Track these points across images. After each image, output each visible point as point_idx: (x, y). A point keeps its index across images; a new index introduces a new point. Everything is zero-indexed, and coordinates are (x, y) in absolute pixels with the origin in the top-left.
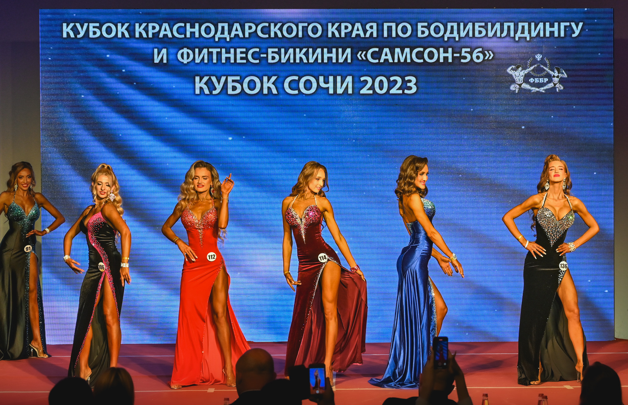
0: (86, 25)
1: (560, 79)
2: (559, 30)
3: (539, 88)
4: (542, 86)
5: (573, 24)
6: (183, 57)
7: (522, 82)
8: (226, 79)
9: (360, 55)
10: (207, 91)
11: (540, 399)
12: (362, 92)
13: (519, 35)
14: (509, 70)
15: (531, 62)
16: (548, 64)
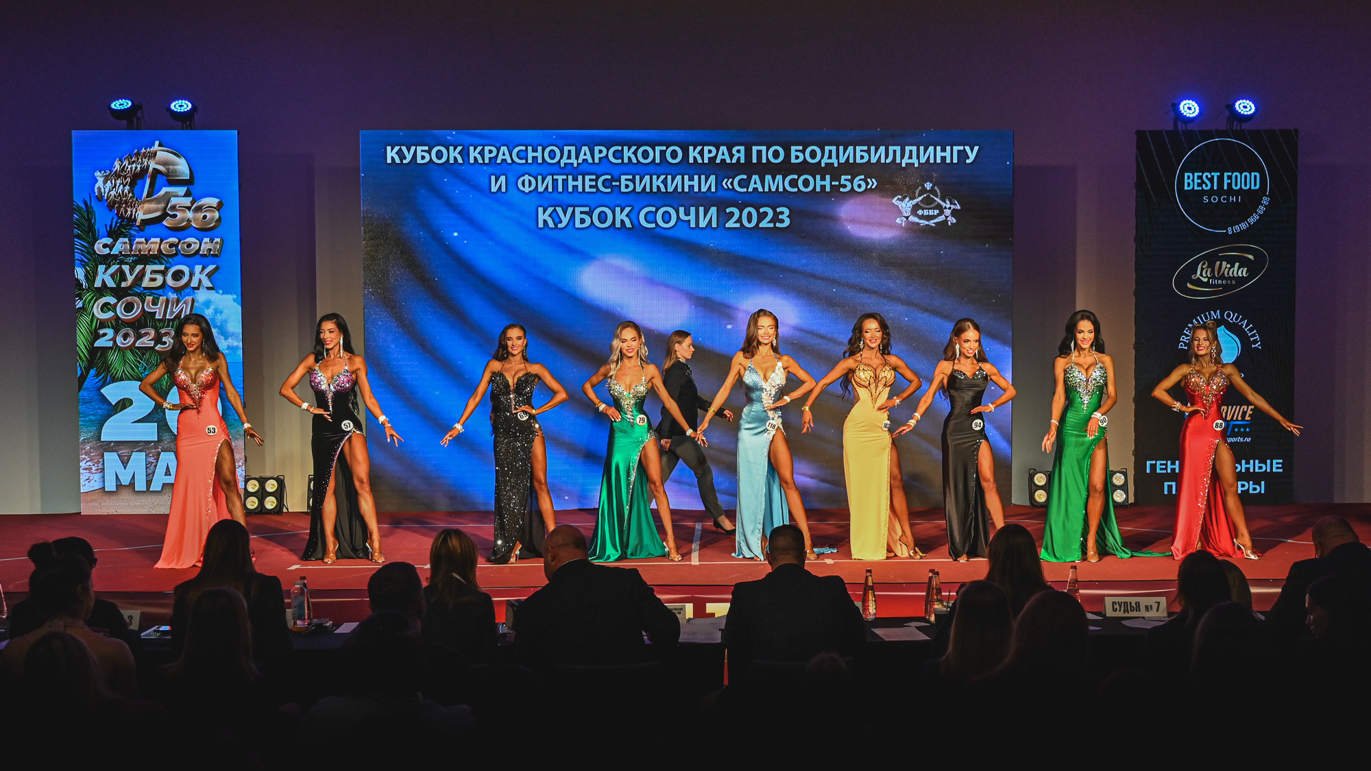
0: (413, 148)
1: (952, 211)
2: (950, 154)
3: (928, 221)
4: (933, 219)
5: (967, 148)
6: (524, 186)
7: (910, 214)
8: (574, 211)
9: (726, 183)
10: (551, 225)
11: (930, 575)
12: (727, 225)
13: (905, 161)
14: (894, 200)
15: (920, 192)
16: (939, 194)
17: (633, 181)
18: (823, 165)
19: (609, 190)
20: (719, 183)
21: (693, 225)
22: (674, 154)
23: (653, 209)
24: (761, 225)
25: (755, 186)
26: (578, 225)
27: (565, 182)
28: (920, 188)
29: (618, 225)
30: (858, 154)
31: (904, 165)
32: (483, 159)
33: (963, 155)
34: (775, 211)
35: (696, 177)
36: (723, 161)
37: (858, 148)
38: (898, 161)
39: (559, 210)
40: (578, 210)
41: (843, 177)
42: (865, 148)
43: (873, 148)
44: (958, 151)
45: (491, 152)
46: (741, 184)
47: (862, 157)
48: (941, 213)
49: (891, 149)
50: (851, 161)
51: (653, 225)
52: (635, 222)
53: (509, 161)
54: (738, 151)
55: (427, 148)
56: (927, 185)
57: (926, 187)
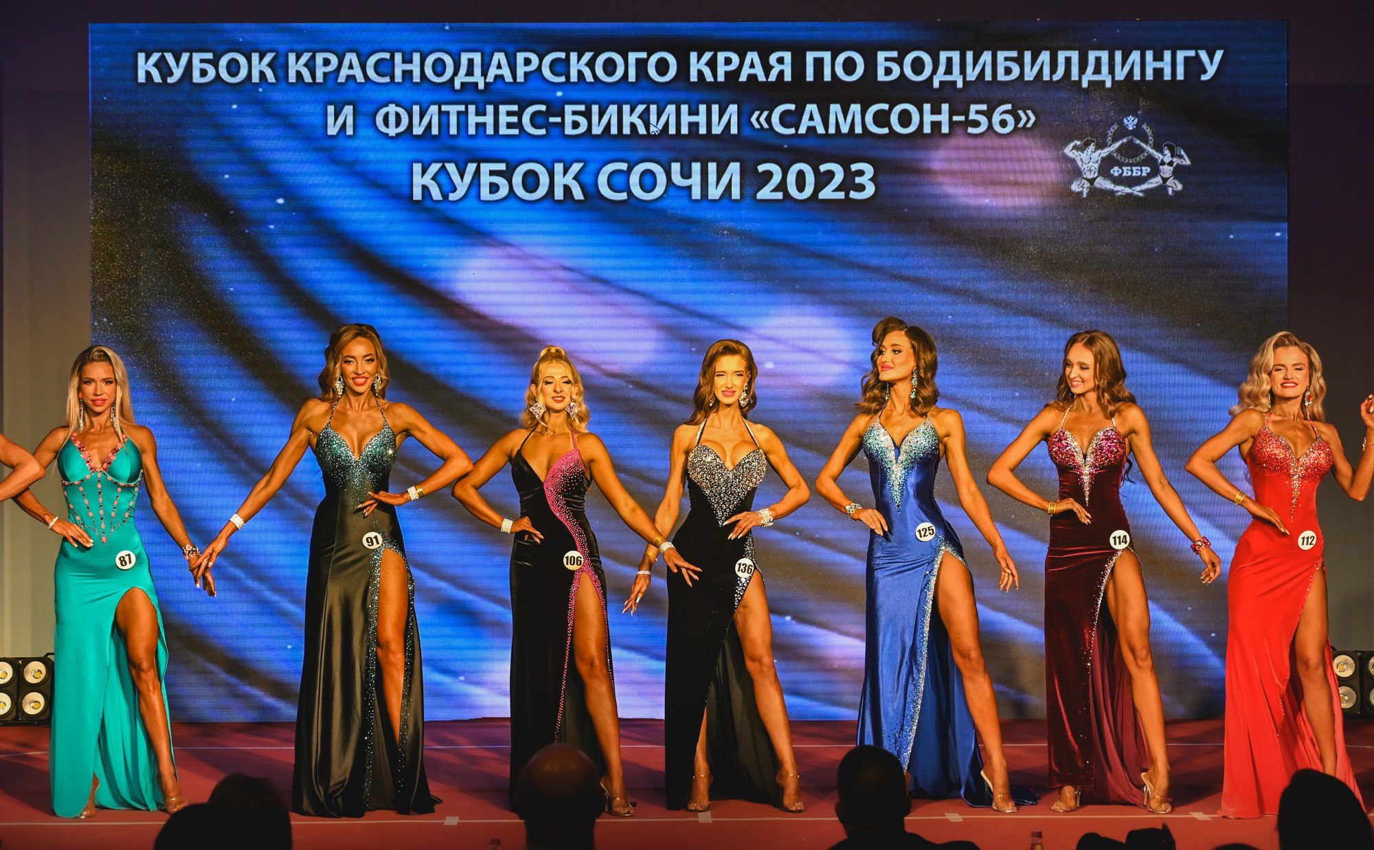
0: (185, 58)
1: (1174, 169)
2: (1173, 65)
3: (1130, 186)
4: (1139, 184)
5: (1204, 55)
6: (386, 125)
7: (1096, 175)
8: (477, 172)
9: (757, 119)
10: (436, 195)
12: (761, 195)
13: (1089, 76)
14: (1068, 151)
15: (1115, 133)
16: (1150, 138)
17: (587, 114)
18: (936, 85)
19: (543, 132)
20: (743, 117)
21: (696, 193)
22: (662, 67)
23: (624, 166)
24: (823, 195)
25: (811, 124)
26: (485, 194)
27: (462, 118)
28: (1116, 126)
29: (559, 194)
30: (1001, 64)
31: (1085, 85)
32: (313, 74)
33: (1194, 66)
34: (847, 169)
35: (703, 108)
36: (752, 77)
37: (1001, 55)
38: (1075, 77)
39: (451, 167)
40: (486, 168)
41: (973, 108)
42: (1014, 54)
43: (1028, 55)
44: (1186, 59)
45: (327, 62)
46: (785, 119)
47: (1008, 71)
48: (1155, 172)
50: (988, 77)
51: (624, 196)
52: (591, 189)
53: (360, 79)
54: (780, 61)
55: (210, 56)
56: (1129, 121)
57: (1127, 125)
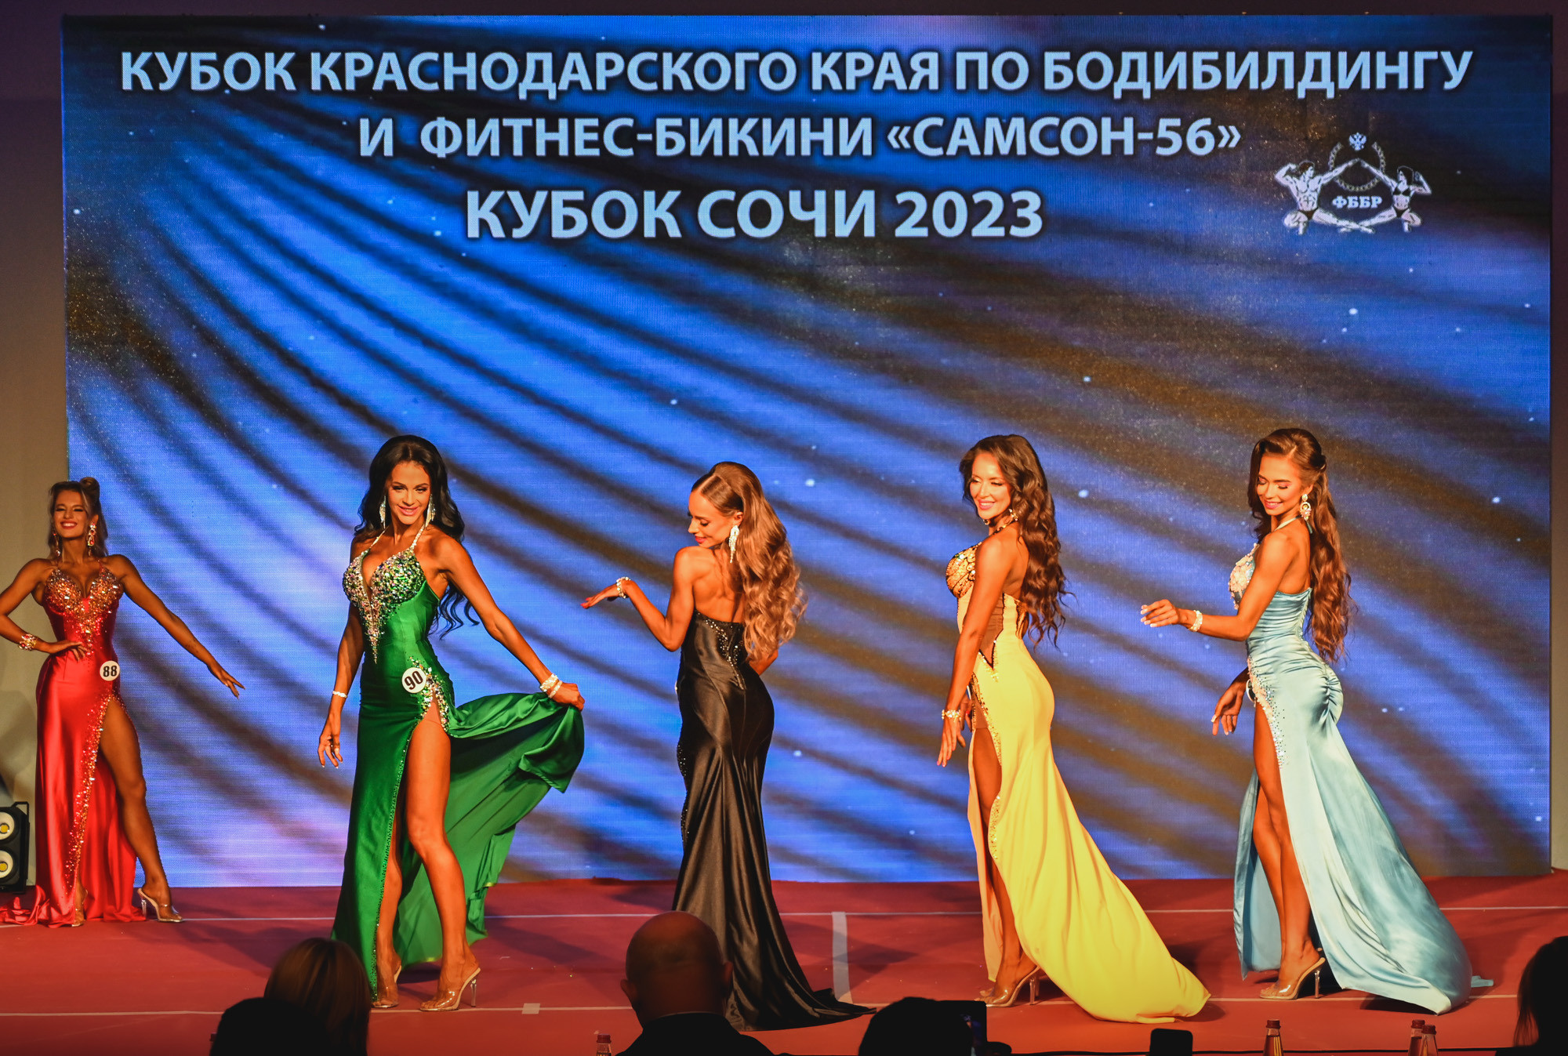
0: (181, 57)
1: (1412, 199)
2: (1408, 70)
3: (1357, 221)
4: (1367, 218)
6: (434, 142)
7: (1315, 206)
8: (549, 200)
9: (896, 137)
10: (497, 231)
12: (900, 232)
13: (1306, 84)
14: (1281, 176)
15: (1338, 155)
16: (1382, 161)
17: (684, 130)
18: (1117, 95)
19: (629, 152)
20: (880, 136)
21: (820, 230)
22: (778, 72)
23: (730, 195)
24: (977, 232)
25: (963, 143)
26: (558, 229)
27: (529, 135)
28: (1339, 147)
29: (650, 232)
30: (1198, 69)
31: (1301, 95)
32: (342, 80)
33: (1437, 72)
34: (1007, 199)
35: (828, 123)
36: (890, 85)
37: (1198, 57)
38: (1289, 84)
39: (515, 197)
40: (558, 197)
41: (1164, 123)
42: (1214, 56)
43: (1231, 57)
45: (359, 65)
46: (930, 137)
47: (1206, 77)
48: (1387, 203)
49: (1273, 57)
50: (1182, 84)
51: (730, 233)
52: (690, 225)
53: (401, 86)
54: (925, 64)
55: (212, 56)
56: (1355, 140)
57: (1353, 145)
